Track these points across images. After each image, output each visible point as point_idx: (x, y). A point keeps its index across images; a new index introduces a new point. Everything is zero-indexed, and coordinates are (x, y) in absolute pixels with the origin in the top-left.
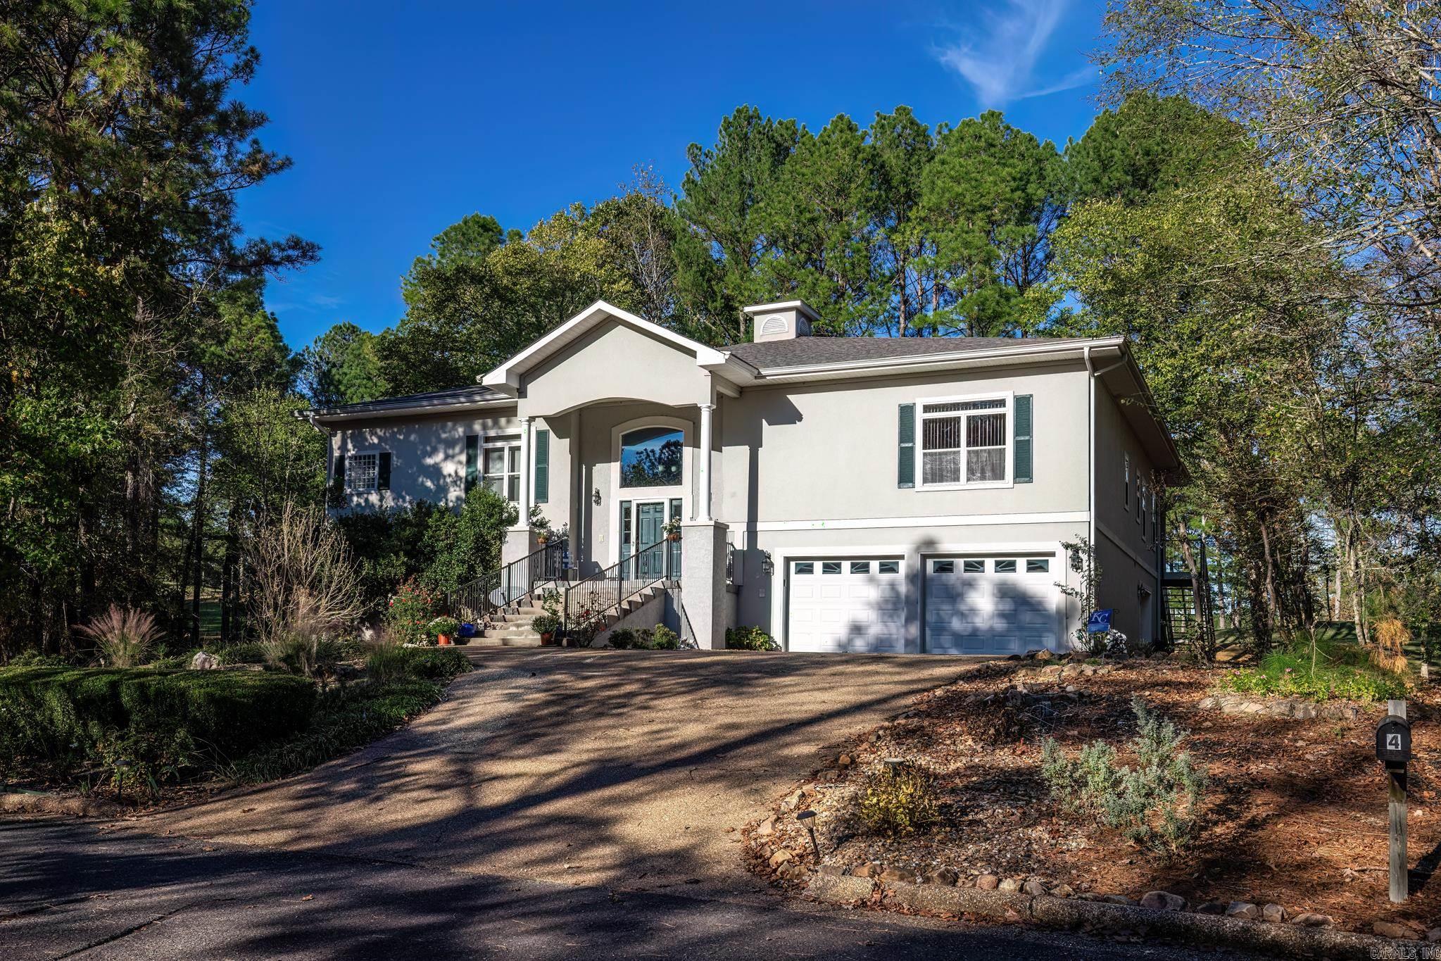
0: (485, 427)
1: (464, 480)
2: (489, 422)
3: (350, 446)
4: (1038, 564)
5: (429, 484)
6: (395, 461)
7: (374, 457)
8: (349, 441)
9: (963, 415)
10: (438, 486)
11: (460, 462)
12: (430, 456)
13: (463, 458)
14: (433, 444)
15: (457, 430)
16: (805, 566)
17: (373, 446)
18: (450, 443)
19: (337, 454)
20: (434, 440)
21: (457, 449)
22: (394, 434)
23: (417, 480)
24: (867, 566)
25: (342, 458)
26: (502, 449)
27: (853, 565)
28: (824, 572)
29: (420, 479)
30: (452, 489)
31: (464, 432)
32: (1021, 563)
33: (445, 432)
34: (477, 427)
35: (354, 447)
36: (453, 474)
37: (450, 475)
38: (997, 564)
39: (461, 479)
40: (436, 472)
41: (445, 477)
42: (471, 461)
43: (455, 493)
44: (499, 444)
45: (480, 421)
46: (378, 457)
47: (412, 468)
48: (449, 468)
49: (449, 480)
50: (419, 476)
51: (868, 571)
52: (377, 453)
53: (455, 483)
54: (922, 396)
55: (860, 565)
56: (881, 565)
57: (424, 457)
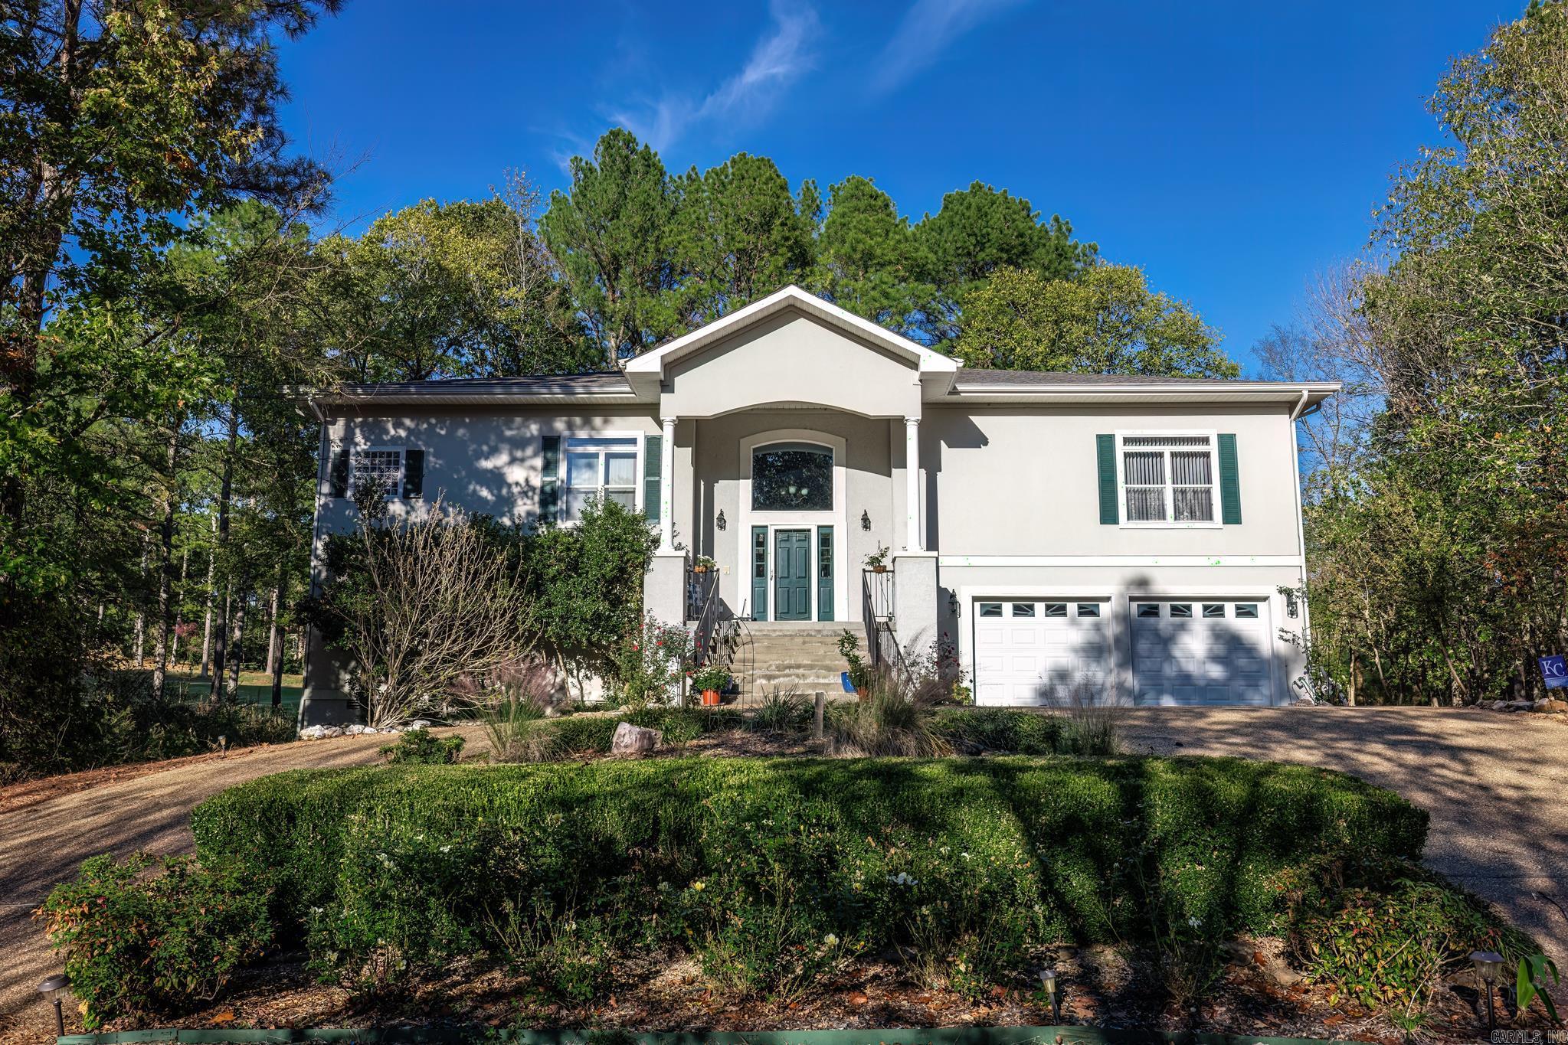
0: (570, 426)
1: (538, 491)
2: (578, 420)
3: (359, 438)
4: (1247, 608)
5: (485, 493)
6: (432, 461)
7: (397, 454)
8: (358, 431)
9: (1167, 450)
10: (499, 497)
11: (533, 468)
12: (487, 458)
13: (538, 462)
14: (492, 444)
15: (528, 427)
16: (991, 607)
17: (396, 440)
18: (519, 443)
19: (336, 449)
20: (493, 437)
21: (529, 451)
22: (431, 427)
23: (467, 488)
24: (1064, 608)
25: (345, 453)
26: (596, 456)
27: (1048, 607)
28: (1015, 615)
29: (471, 487)
30: (520, 502)
31: (540, 430)
32: (1230, 608)
33: (510, 429)
34: (560, 425)
35: (367, 439)
36: (523, 483)
37: (517, 484)
38: (1206, 608)
39: (533, 489)
40: (496, 479)
41: (509, 486)
42: (549, 467)
43: (524, 507)
44: (592, 449)
45: (564, 418)
46: (403, 455)
47: (458, 472)
48: (516, 475)
49: (516, 490)
50: (469, 483)
51: (1065, 615)
52: (402, 451)
53: (524, 494)
54: (1121, 427)
55: (1056, 607)
56: (1080, 607)
57: (478, 458)
